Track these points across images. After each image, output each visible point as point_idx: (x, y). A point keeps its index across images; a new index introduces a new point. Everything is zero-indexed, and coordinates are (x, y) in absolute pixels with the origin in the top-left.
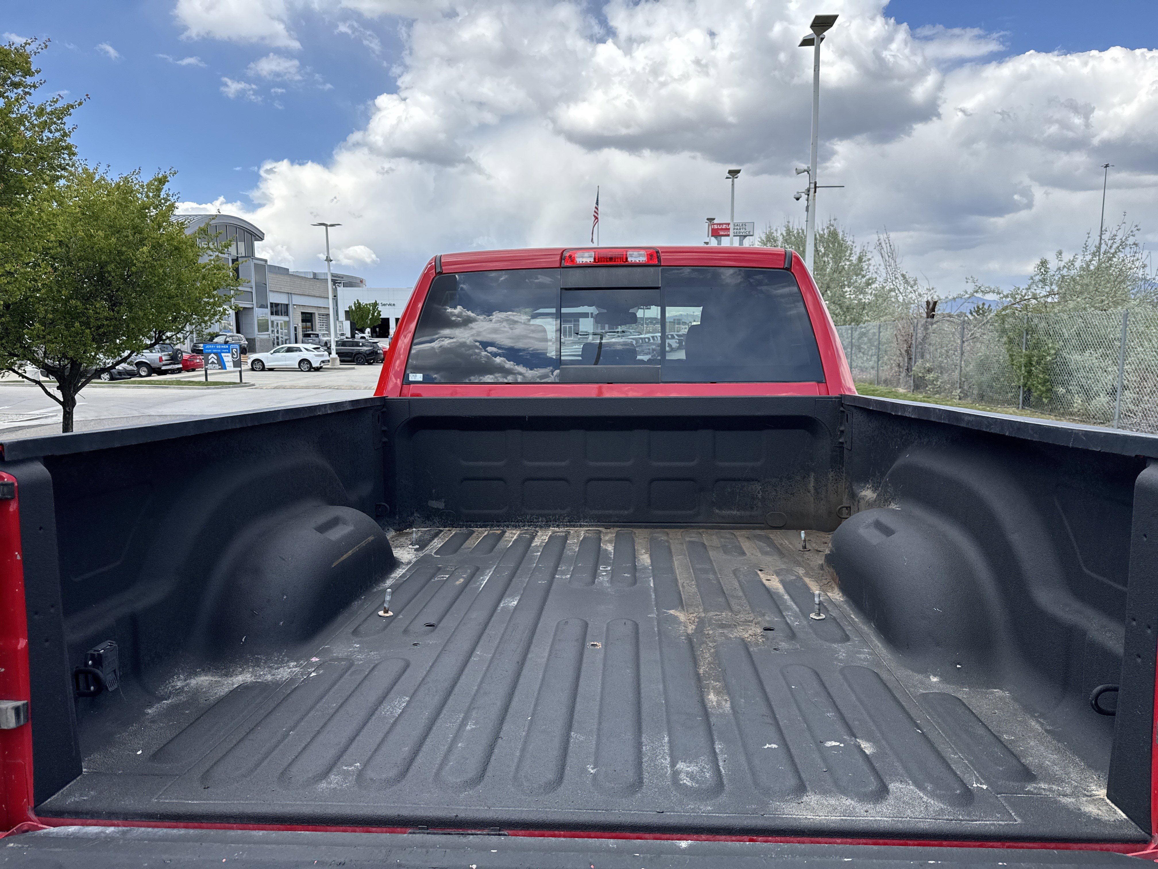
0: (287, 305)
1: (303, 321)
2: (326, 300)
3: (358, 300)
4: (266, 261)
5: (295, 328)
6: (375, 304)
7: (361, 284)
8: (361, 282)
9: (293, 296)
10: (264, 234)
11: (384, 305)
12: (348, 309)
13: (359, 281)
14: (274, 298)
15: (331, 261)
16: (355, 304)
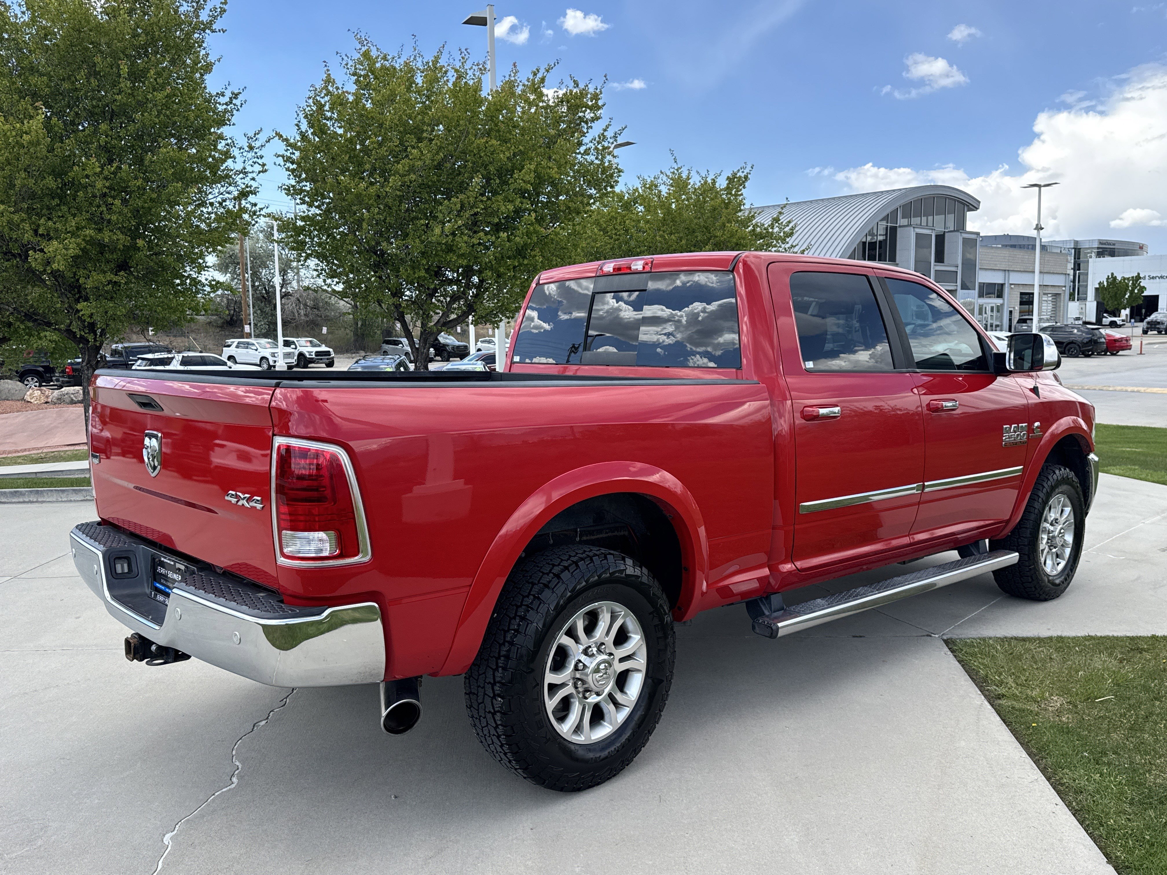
0: (1002, 285)
1: (1022, 303)
2: (1031, 275)
3: (1112, 274)
4: (978, 234)
5: (1011, 312)
6: (1138, 277)
7: (1140, 252)
8: (1141, 248)
9: (1012, 274)
10: (979, 202)
11: (1153, 278)
12: (1098, 286)
13: (1137, 248)
14: (984, 277)
15: (1042, 229)
16: (1108, 279)
